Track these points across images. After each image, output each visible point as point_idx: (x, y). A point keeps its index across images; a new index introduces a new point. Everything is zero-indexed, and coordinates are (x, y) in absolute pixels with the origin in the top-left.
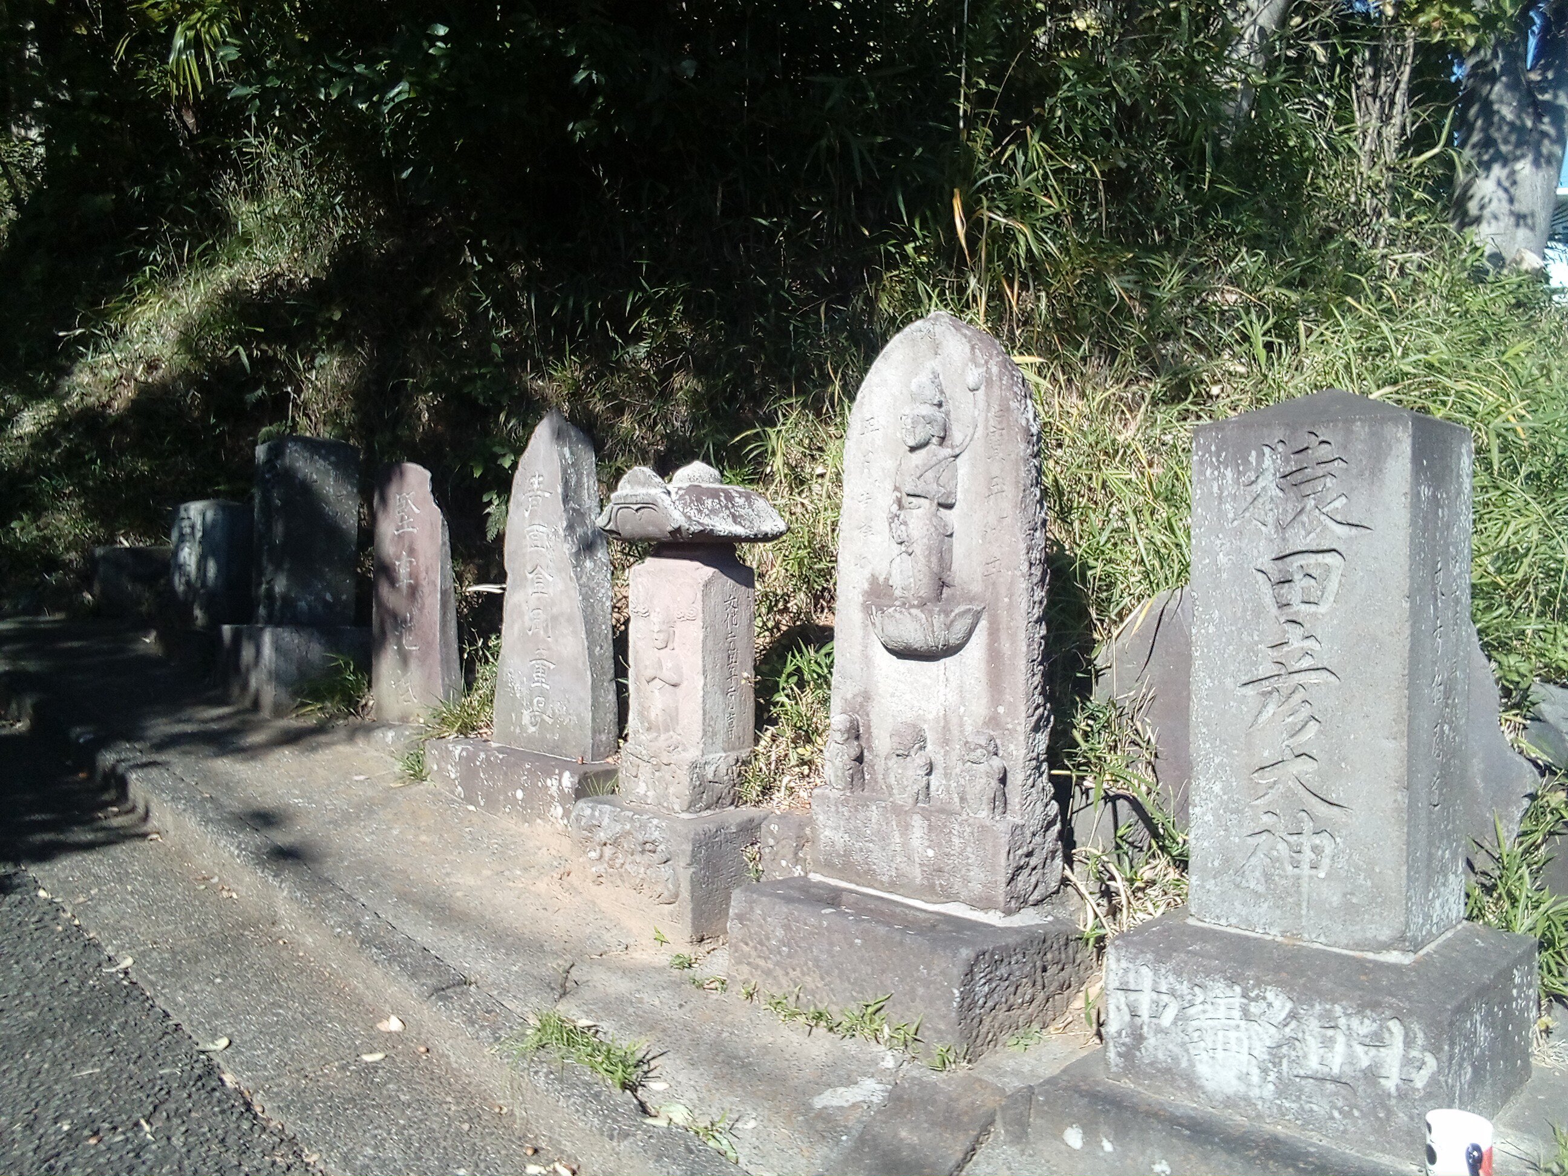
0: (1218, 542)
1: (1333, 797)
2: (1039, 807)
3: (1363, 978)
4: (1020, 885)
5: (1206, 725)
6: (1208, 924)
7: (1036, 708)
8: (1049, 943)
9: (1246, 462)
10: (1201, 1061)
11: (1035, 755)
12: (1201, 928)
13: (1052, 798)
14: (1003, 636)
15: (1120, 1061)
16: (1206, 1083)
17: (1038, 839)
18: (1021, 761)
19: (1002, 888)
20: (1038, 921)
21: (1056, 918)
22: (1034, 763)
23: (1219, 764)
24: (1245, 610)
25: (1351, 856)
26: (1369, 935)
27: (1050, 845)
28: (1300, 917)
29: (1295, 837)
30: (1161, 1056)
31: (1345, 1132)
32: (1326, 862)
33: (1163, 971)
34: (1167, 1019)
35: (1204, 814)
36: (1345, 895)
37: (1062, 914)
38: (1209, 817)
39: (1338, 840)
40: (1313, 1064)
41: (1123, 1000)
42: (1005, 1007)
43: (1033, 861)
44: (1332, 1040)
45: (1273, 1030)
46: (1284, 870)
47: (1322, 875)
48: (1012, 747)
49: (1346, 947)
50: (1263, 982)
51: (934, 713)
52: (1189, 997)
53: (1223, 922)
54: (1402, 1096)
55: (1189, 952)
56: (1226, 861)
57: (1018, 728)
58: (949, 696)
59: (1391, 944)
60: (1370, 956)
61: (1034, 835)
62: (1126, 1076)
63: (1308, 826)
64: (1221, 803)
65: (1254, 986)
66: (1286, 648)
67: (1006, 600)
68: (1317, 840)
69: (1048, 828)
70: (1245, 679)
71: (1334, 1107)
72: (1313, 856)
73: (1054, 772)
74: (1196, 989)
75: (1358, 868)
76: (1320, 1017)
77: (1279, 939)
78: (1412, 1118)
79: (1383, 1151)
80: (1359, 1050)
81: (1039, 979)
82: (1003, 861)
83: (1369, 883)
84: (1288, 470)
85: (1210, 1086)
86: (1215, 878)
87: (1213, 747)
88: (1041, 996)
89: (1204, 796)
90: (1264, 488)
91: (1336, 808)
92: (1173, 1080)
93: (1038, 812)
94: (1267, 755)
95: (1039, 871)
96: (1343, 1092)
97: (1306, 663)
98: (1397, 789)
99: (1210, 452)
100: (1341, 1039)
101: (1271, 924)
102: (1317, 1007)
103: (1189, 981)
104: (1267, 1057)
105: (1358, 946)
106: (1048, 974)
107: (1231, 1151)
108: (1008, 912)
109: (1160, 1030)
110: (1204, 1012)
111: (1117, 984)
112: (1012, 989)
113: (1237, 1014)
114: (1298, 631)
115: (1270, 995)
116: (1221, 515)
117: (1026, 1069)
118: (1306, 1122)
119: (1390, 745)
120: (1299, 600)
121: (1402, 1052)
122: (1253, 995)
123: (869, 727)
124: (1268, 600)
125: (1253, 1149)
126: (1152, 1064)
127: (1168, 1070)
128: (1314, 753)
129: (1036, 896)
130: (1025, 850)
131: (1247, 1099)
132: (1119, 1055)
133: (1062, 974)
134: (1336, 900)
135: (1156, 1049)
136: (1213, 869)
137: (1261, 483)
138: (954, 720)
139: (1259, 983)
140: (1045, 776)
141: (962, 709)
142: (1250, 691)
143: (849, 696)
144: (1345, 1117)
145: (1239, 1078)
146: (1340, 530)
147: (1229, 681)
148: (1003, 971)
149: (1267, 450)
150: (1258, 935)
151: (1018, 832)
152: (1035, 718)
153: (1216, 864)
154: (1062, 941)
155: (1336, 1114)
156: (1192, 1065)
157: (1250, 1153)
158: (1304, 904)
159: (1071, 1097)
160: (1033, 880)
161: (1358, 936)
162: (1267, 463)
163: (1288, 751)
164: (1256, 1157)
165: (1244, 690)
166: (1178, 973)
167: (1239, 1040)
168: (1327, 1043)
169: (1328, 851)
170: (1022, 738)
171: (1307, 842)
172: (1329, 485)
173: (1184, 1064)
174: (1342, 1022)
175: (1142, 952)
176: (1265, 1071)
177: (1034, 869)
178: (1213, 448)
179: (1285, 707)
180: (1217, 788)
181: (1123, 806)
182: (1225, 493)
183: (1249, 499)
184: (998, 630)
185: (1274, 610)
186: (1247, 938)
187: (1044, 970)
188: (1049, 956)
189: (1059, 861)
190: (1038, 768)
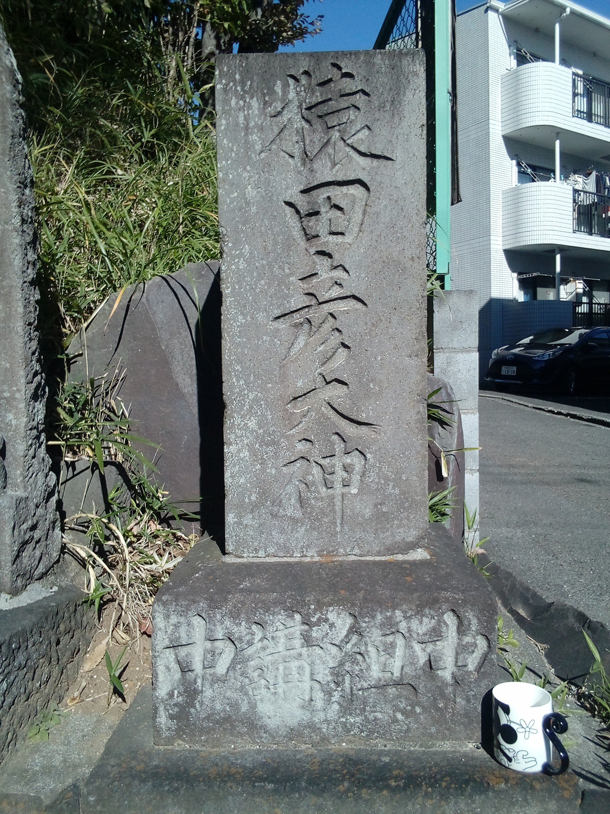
0: (246, 174)
1: (363, 417)
2: (41, 476)
3: (409, 579)
4: (25, 561)
5: (240, 362)
6: (247, 558)
7: (35, 374)
8: (61, 613)
9: (272, 91)
10: (262, 700)
11: (35, 423)
12: (243, 564)
13: (50, 469)
15: (173, 724)
16: (269, 721)
17: (40, 511)
18: (22, 430)
19: (8, 568)
20: (45, 594)
21: (60, 587)
22: (35, 432)
23: (253, 400)
24: (276, 243)
25: (380, 468)
26: (398, 538)
27: (50, 517)
28: (335, 534)
29: (328, 460)
30: (218, 707)
31: (408, 730)
32: (356, 478)
33: (218, 616)
34: (221, 667)
35: (239, 451)
36: (376, 506)
37: (65, 582)
38: (245, 454)
39: (368, 456)
40: (375, 672)
41: (172, 658)
42: (23, 697)
43: (37, 534)
44: (393, 645)
45: (334, 650)
46: (319, 493)
47: (354, 491)
48: (10, 416)
49: (379, 554)
50: (324, 604)
52: (248, 638)
53: (261, 553)
54: (457, 681)
55: (242, 590)
56: (264, 494)
57: (18, 395)
59: (417, 544)
60: (400, 557)
61: (37, 507)
62: (180, 737)
63: (339, 447)
64: (257, 438)
65: (315, 610)
66: (315, 280)
68: (348, 460)
69: (47, 500)
70: (277, 313)
71: (397, 709)
72: (345, 475)
73: (50, 443)
74: (254, 627)
75: (387, 479)
76: (382, 626)
77: (317, 559)
78: (468, 701)
79: (444, 738)
80: (417, 647)
81: (54, 654)
82: (8, 539)
83: (397, 491)
84: (314, 100)
85: (272, 723)
86: (252, 511)
87: (247, 384)
88: (56, 671)
89: (239, 433)
90: (289, 119)
91: (364, 428)
92: (233, 727)
93: (40, 483)
94: (301, 385)
95: (42, 543)
96: (405, 693)
97: (336, 292)
98: (419, 402)
99: (234, 81)
100: (400, 642)
101: (309, 546)
102: (379, 617)
103: (248, 620)
104: (330, 678)
105: (390, 550)
106: (61, 646)
107: (320, 792)
108: (15, 592)
109: (217, 680)
110: (264, 648)
111: (167, 642)
112: (30, 675)
113: (298, 642)
114: (326, 262)
115: (332, 616)
116: (248, 146)
117: (57, 761)
118: (371, 732)
119: (413, 362)
120: (326, 231)
121: (456, 641)
122: (314, 620)
124: (297, 233)
125: (342, 781)
126: (208, 718)
127: (227, 719)
128: (344, 378)
129: (41, 569)
130: (30, 523)
131: (312, 726)
132: (171, 717)
133: (72, 641)
134: (368, 512)
135: (213, 700)
136: (250, 503)
137: (286, 116)
139: (320, 606)
140: (43, 446)
142: (282, 325)
144: (407, 717)
145: (303, 707)
146: (362, 161)
147: (261, 317)
148: (21, 658)
149: (291, 81)
150: (297, 560)
151: (22, 505)
152: (34, 385)
153: (253, 498)
154: (72, 609)
155: (399, 716)
156: (253, 706)
157: (341, 788)
158: (339, 521)
159: (129, 785)
160: (38, 553)
161: (388, 542)
162: (292, 95)
163: (319, 379)
164: (348, 790)
165: (276, 324)
166: (235, 615)
167: (301, 668)
168: (390, 649)
169: (358, 468)
170: (22, 405)
171: (337, 463)
172: (352, 117)
173: (244, 708)
174: (403, 626)
175: (194, 602)
176: (329, 694)
177: (37, 542)
178: (237, 77)
179: (317, 336)
180: (252, 424)
181: (111, 473)
182: (252, 124)
183: (276, 131)
185: (303, 243)
186: (289, 564)
187: (58, 643)
188: (62, 627)
189: (57, 531)
190: (38, 437)
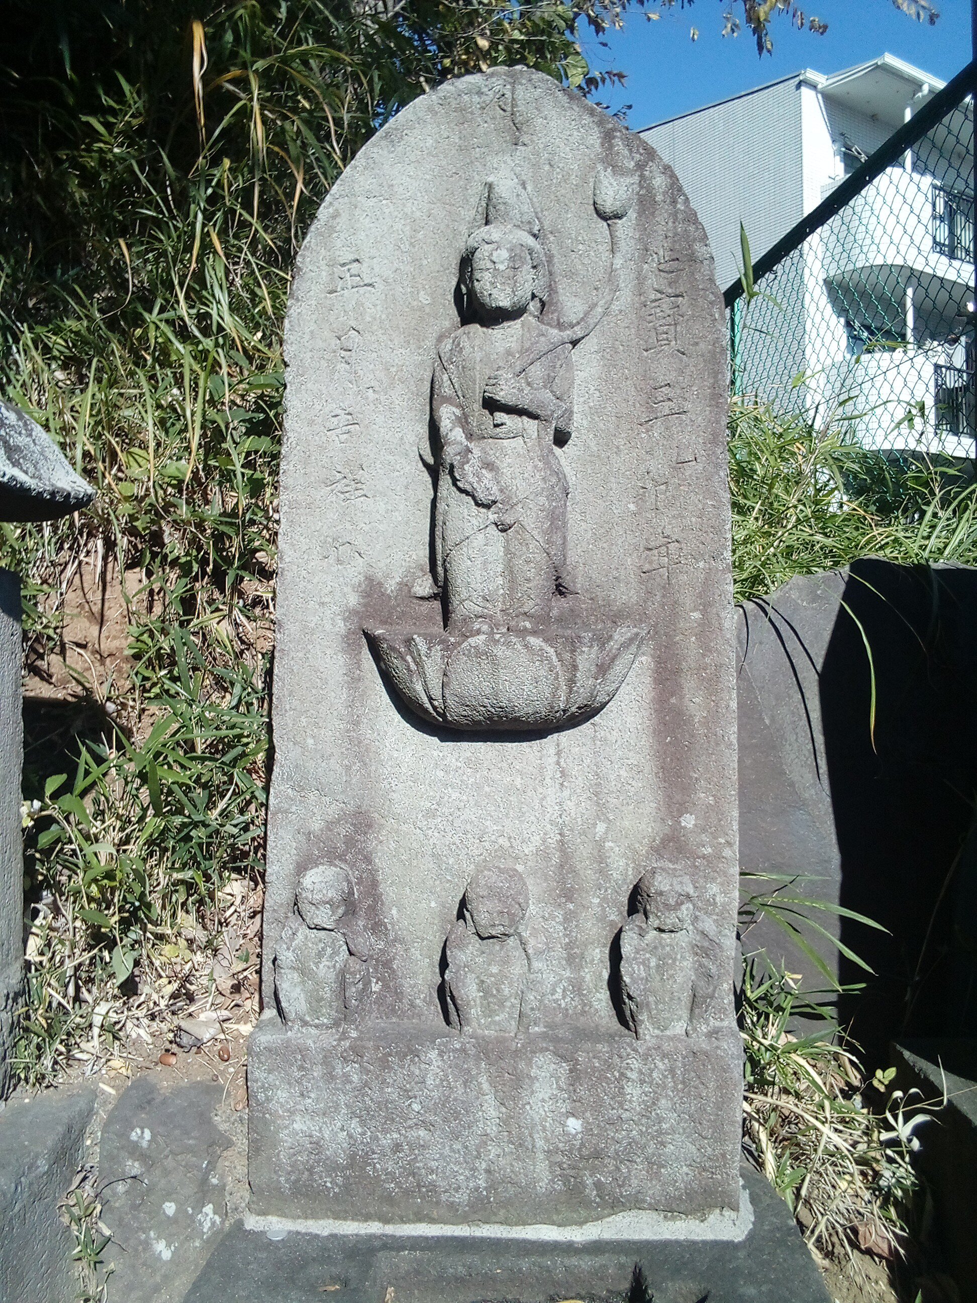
14: (689, 683)
51: (536, 840)
58: (570, 805)
67: (696, 615)
123: (375, 884)
138: (583, 852)
141: (601, 828)
143: (316, 825)
184: (677, 672)
